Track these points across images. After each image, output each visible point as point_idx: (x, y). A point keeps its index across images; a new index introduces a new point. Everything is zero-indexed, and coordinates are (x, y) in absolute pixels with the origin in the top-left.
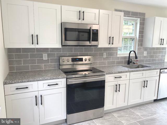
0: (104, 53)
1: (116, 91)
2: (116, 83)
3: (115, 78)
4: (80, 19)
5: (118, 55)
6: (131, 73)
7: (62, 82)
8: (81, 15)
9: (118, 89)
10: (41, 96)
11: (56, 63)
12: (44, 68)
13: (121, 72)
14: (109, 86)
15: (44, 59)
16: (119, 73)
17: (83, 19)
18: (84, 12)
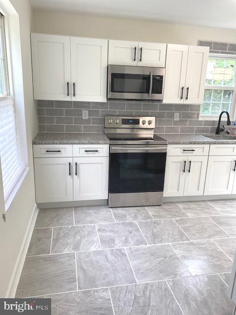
0: (175, 114)
1: (184, 171)
2: (185, 159)
3: (184, 150)
4: (135, 60)
5: (200, 118)
6: (211, 145)
7: (104, 150)
8: (137, 53)
9: (187, 168)
10: (76, 164)
11: (100, 124)
12: (84, 131)
13: (194, 143)
14: (172, 162)
15: (84, 118)
16: (190, 143)
17: (141, 60)
18: (141, 49)
